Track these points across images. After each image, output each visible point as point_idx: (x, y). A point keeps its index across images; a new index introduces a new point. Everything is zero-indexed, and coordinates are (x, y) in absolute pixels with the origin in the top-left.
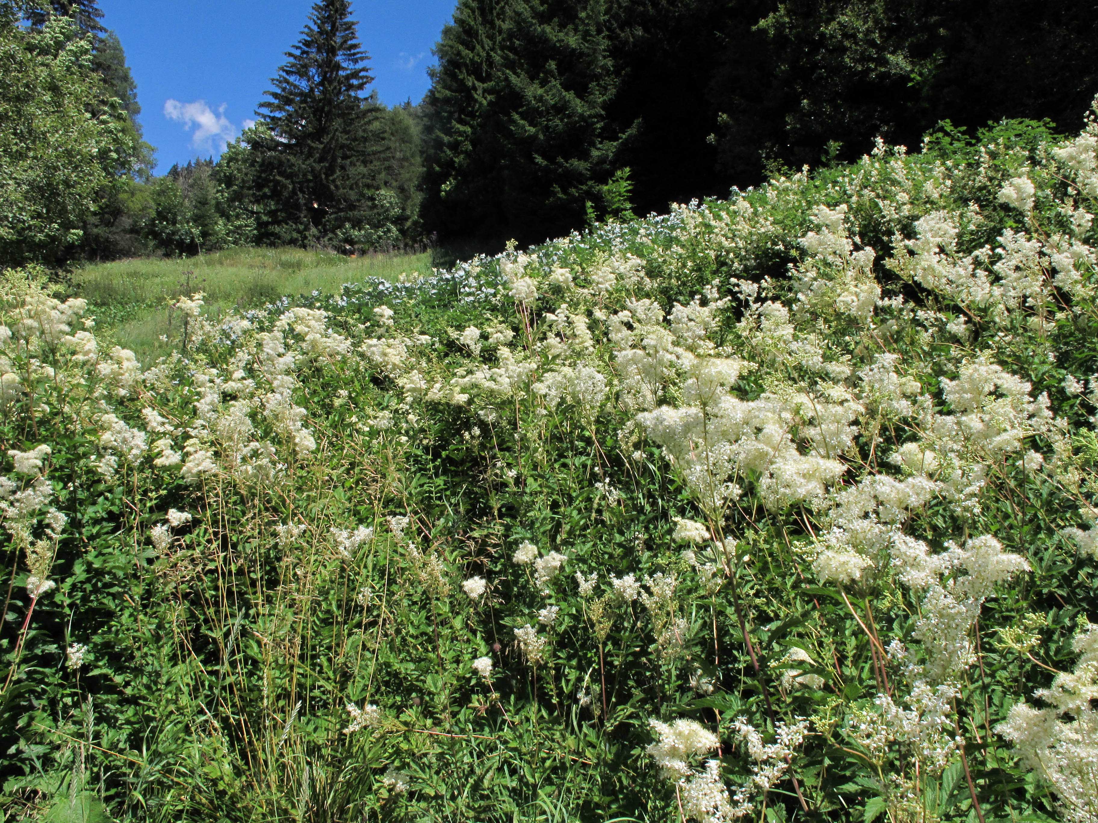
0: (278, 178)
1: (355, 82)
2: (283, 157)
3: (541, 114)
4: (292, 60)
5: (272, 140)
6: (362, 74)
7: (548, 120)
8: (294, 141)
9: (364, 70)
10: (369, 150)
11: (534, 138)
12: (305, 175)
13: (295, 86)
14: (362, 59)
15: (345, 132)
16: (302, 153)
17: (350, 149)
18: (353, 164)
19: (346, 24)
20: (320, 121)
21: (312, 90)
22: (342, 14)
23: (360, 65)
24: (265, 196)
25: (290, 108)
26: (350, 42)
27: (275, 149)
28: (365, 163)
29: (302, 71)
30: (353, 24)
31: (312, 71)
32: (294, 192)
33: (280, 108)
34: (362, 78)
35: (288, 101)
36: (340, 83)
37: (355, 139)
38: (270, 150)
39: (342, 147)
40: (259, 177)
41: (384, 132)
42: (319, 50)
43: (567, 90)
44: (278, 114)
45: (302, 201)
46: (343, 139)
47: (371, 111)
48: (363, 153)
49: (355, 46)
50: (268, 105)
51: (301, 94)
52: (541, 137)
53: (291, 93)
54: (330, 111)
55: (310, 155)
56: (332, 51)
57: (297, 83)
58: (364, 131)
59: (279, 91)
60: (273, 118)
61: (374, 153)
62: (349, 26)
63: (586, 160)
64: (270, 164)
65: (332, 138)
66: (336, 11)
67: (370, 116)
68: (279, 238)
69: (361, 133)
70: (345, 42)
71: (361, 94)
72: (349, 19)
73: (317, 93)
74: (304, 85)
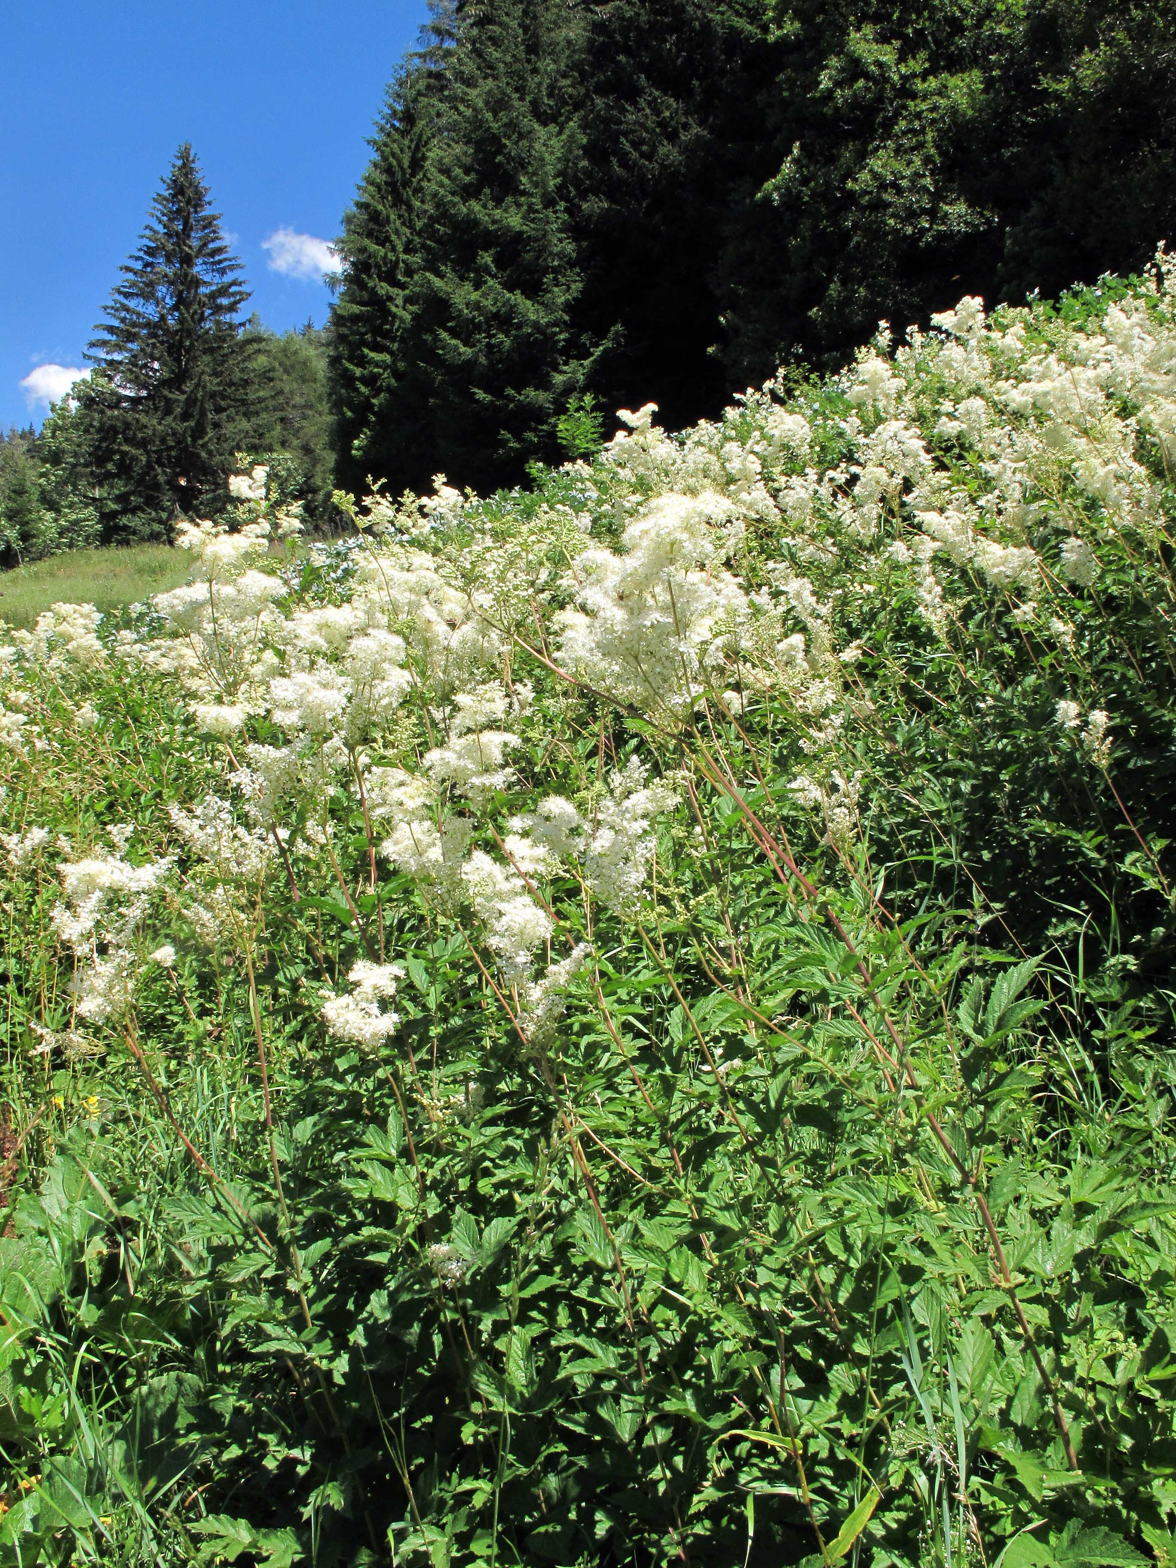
0: (125, 448)
1: (224, 301)
2: (130, 416)
3: (478, 328)
4: (130, 276)
5: (114, 393)
6: (233, 289)
7: (490, 336)
8: (144, 393)
9: (234, 283)
10: (252, 397)
11: (471, 364)
12: (163, 440)
13: (139, 314)
14: (232, 268)
15: (215, 374)
16: (156, 409)
17: (224, 398)
18: (230, 419)
19: (204, 219)
20: (178, 360)
21: (163, 318)
22: (196, 206)
23: (228, 278)
24: (109, 475)
25: (134, 346)
26: (211, 246)
27: (117, 406)
28: (247, 415)
29: (147, 293)
30: (214, 218)
31: (162, 290)
32: (149, 466)
33: (119, 348)
34: (233, 294)
35: (131, 337)
36: (202, 305)
37: (231, 384)
38: (110, 407)
39: (213, 395)
40: (98, 448)
41: (273, 369)
42: (169, 260)
43: (511, 290)
44: (117, 357)
45: (162, 479)
46: (212, 384)
47: (250, 341)
48: (243, 402)
49: (219, 250)
50: (104, 343)
51: (148, 325)
52: (483, 360)
53: (134, 325)
54: (192, 345)
55: (168, 411)
56: (187, 260)
57: (140, 309)
58: (243, 370)
59: (116, 323)
60: (111, 363)
61: (261, 400)
62: (208, 223)
63: (546, 389)
64: (113, 428)
65: (198, 385)
66: (188, 202)
67: (251, 348)
68: (134, 533)
69: (237, 375)
70: (205, 245)
71: (236, 318)
72: (207, 212)
73: (171, 322)
74: (151, 311)
